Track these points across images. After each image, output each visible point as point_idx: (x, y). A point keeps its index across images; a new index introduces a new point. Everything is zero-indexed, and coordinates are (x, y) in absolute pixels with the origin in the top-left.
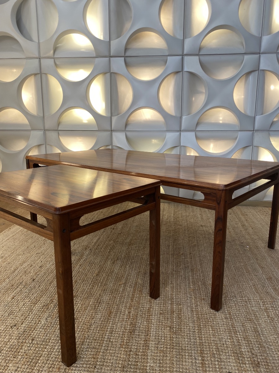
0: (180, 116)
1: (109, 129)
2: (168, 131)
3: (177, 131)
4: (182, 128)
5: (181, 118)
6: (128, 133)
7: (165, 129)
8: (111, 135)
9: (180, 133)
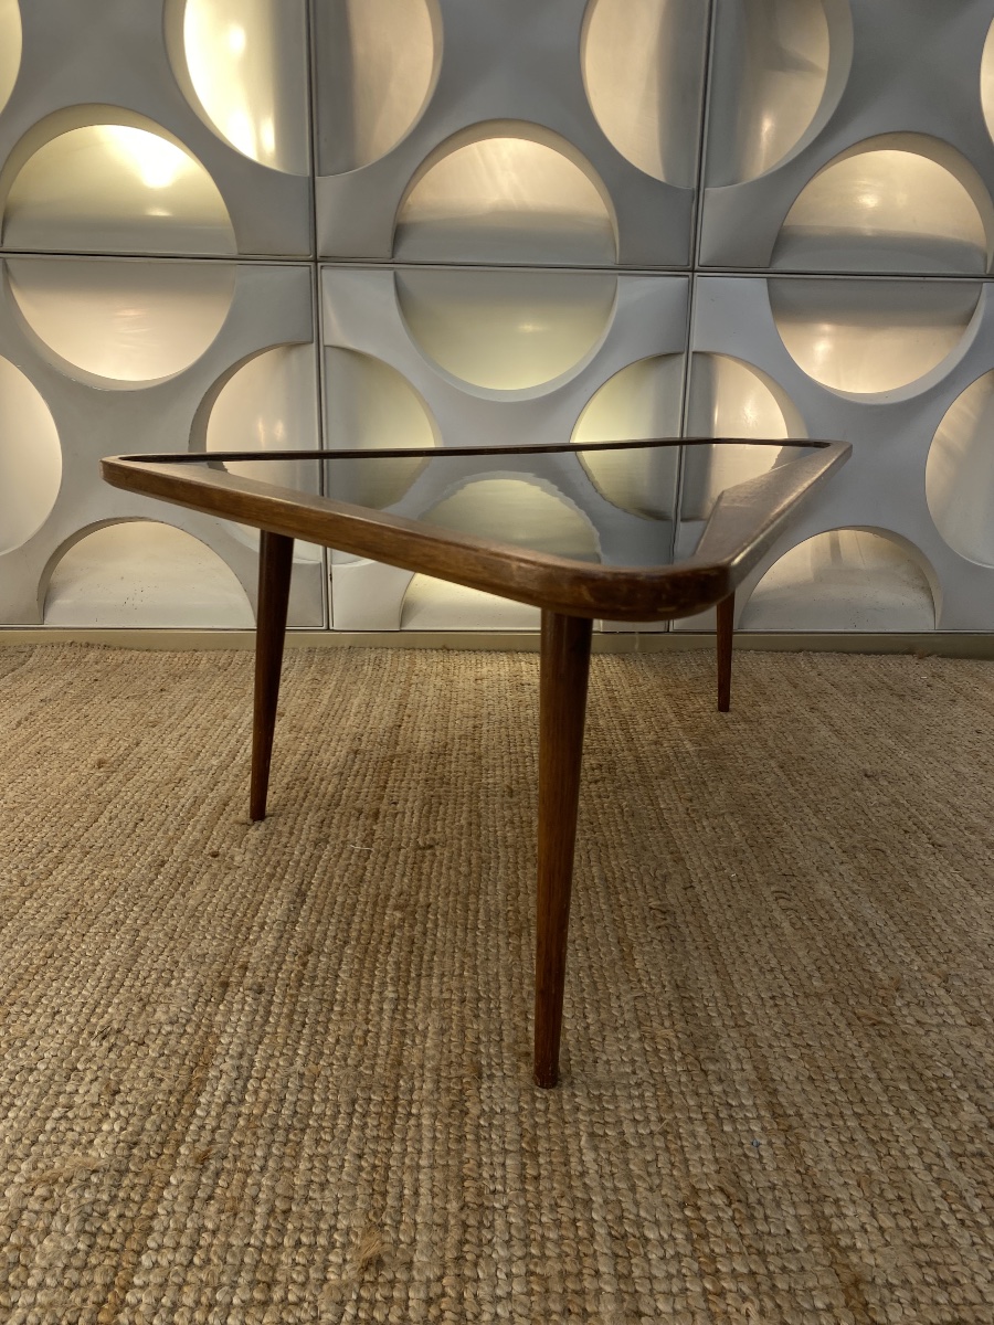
0: (695, 186)
1: (304, 249)
2: (628, 268)
3: (677, 271)
4: (704, 256)
5: (697, 195)
7: (611, 258)
9: (691, 286)
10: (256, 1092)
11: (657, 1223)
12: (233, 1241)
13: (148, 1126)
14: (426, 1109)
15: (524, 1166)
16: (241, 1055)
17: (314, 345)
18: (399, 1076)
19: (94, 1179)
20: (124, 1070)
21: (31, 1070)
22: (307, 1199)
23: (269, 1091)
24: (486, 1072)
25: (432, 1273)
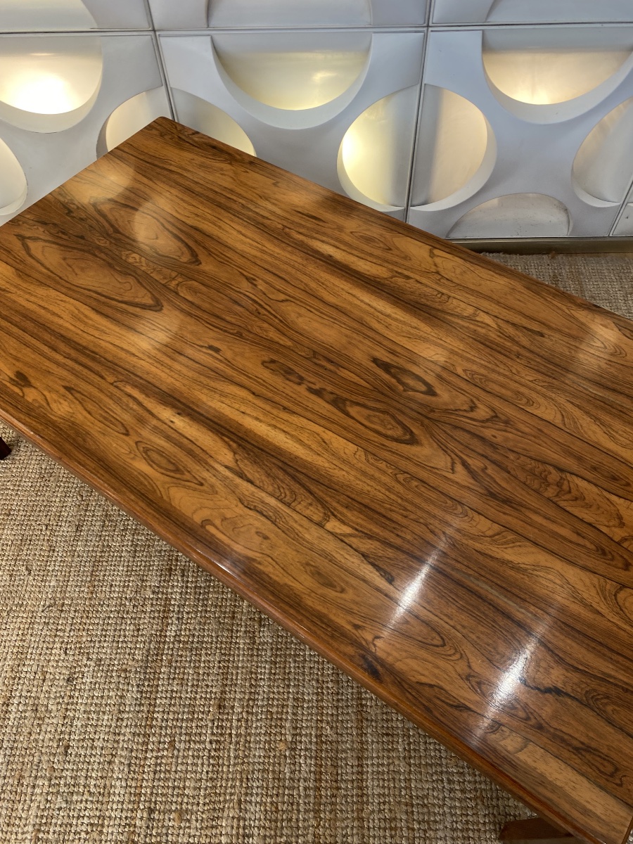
3: (416, 28)
6: (223, 40)
7: (367, 20)
8: (157, 48)
9: (426, 38)
10: (185, 630)
11: (309, 694)
12: (182, 696)
13: (152, 646)
14: (242, 641)
15: (271, 668)
16: (179, 611)
17: (163, 88)
18: (233, 624)
19: (138, 670)
20: (140, 618)
21: (109, 618)
22: (203, 680)
23: (190, 630)
24: (263, 623)
25: (240, 710)
